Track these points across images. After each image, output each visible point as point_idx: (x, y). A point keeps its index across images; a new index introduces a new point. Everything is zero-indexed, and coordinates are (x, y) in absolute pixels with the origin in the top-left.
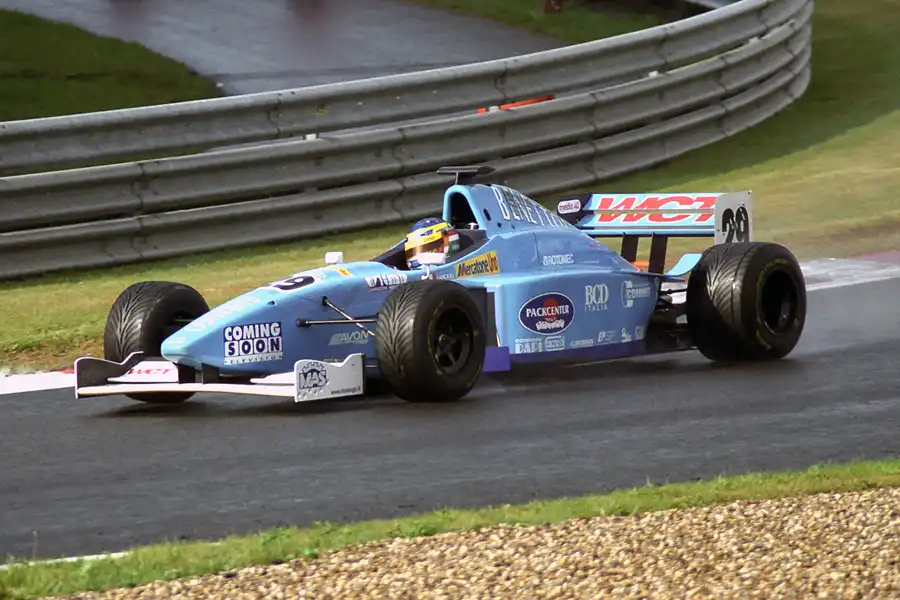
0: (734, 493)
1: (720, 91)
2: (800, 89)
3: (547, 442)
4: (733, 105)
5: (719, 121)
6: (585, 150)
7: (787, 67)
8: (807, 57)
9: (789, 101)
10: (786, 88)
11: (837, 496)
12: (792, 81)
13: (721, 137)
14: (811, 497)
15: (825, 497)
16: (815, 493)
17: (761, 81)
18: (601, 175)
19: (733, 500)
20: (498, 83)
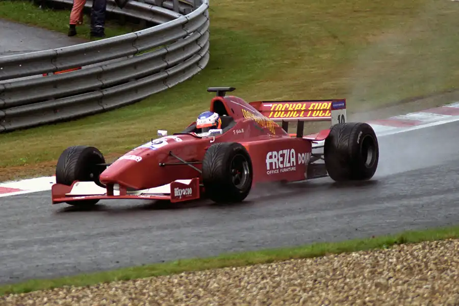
0: (183, 268)
1: (165, 64)
2: (204, 64)
3: (84, 243)
4: (171, 71)
5: (164, 80)
6: (98, 94)
7: (198, 53)
8: (207, 47)
9: (199, 70)
10: (197, 63)
11: (234, 269)
12: (200, 60)
13: (167, 87)
14: (220, 269)
15: (227, 269)
16: (222, 267)
17: (185, 60)
18: (106, 107)
19: (182, 272)
20: (53, 60)
